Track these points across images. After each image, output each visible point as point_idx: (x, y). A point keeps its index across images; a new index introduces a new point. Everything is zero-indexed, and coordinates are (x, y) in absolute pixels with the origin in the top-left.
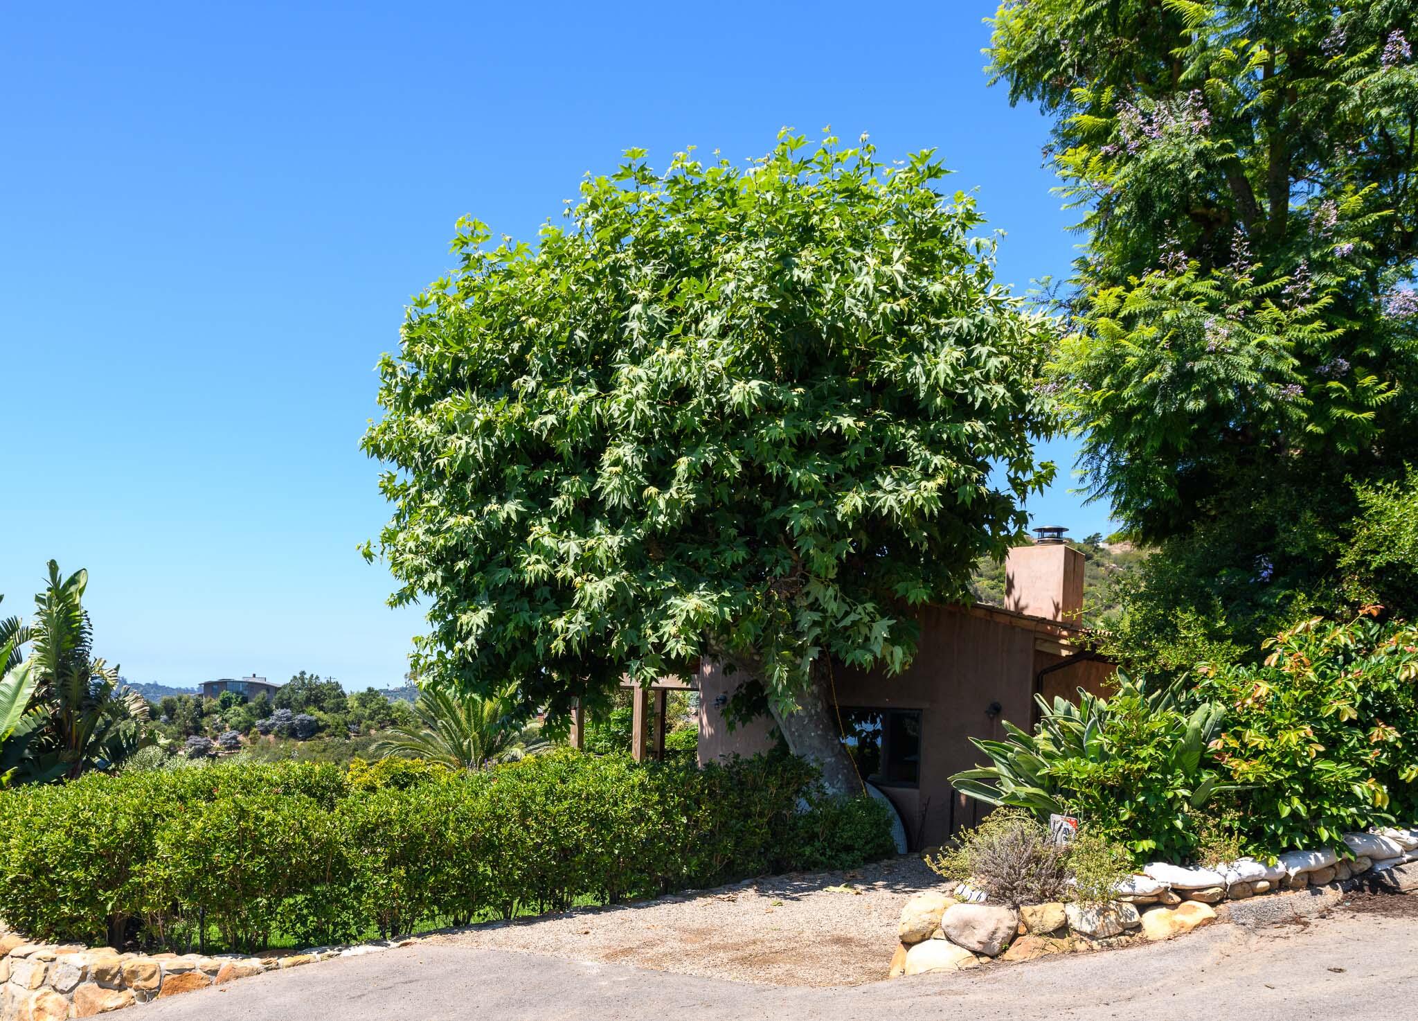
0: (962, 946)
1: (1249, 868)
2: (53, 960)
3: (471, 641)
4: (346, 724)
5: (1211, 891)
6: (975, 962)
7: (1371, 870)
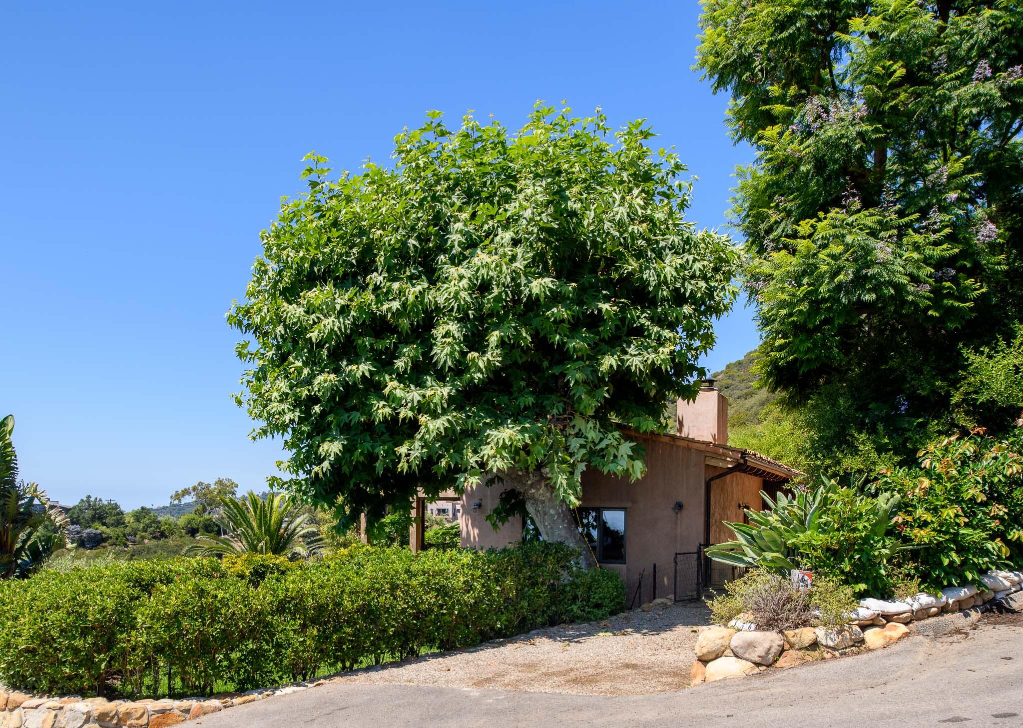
0: (747, 660)
1: (925, 599)
2: (61, 708)
3: (326, 465)
4: (124, 535)
5: (905, 615)
6: (757, 670)
7: (994, 598)
